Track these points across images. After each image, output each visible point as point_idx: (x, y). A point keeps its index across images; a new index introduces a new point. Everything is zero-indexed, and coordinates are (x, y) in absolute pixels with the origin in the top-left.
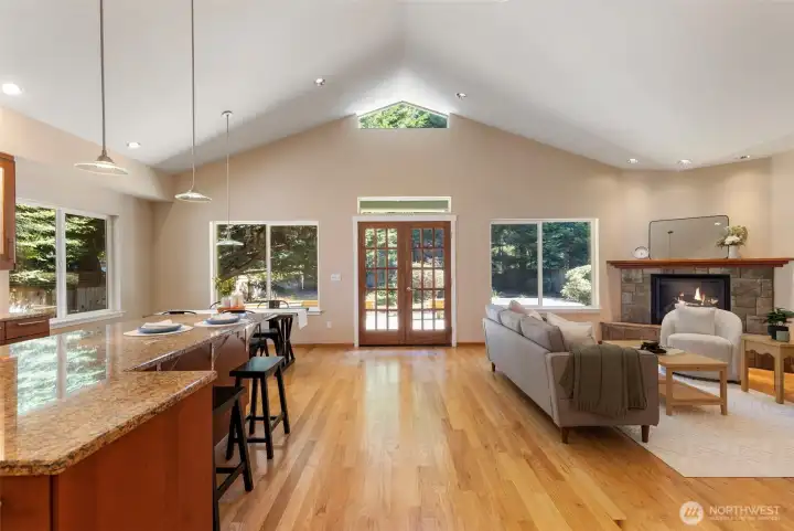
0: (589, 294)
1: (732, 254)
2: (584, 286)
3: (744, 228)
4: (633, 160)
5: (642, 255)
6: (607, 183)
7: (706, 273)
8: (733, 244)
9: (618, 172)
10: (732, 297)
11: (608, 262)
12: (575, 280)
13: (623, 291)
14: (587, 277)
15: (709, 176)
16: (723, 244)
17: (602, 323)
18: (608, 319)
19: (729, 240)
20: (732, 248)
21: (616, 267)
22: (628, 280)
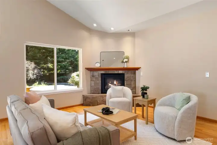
0: (78, 82)
1: (126, 66)
2: (77, 79)
3: (128, 56)
4: (95, 25)
5: (98, 65)
6: (85, 34)
7: (118, 73)
8: (126, 62)
9: (90, 30)
10: (125, 81)
11: (86, 68)
12: (73, 77)
13: (91, 81)
14: (78, 75)
15: (119, 36)
16: (123, 62)
17: (83, 95)
18: (86, 93)
19: (125, 60)
20: (125, 63)
21: (89, 70)
22: (93, 76)
